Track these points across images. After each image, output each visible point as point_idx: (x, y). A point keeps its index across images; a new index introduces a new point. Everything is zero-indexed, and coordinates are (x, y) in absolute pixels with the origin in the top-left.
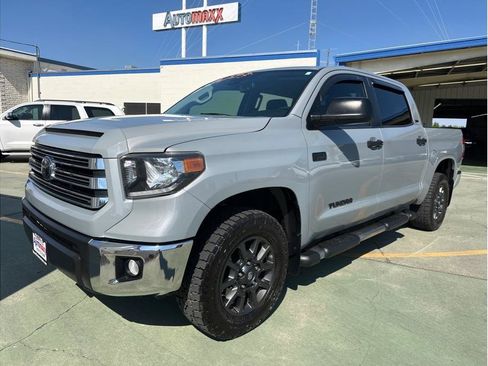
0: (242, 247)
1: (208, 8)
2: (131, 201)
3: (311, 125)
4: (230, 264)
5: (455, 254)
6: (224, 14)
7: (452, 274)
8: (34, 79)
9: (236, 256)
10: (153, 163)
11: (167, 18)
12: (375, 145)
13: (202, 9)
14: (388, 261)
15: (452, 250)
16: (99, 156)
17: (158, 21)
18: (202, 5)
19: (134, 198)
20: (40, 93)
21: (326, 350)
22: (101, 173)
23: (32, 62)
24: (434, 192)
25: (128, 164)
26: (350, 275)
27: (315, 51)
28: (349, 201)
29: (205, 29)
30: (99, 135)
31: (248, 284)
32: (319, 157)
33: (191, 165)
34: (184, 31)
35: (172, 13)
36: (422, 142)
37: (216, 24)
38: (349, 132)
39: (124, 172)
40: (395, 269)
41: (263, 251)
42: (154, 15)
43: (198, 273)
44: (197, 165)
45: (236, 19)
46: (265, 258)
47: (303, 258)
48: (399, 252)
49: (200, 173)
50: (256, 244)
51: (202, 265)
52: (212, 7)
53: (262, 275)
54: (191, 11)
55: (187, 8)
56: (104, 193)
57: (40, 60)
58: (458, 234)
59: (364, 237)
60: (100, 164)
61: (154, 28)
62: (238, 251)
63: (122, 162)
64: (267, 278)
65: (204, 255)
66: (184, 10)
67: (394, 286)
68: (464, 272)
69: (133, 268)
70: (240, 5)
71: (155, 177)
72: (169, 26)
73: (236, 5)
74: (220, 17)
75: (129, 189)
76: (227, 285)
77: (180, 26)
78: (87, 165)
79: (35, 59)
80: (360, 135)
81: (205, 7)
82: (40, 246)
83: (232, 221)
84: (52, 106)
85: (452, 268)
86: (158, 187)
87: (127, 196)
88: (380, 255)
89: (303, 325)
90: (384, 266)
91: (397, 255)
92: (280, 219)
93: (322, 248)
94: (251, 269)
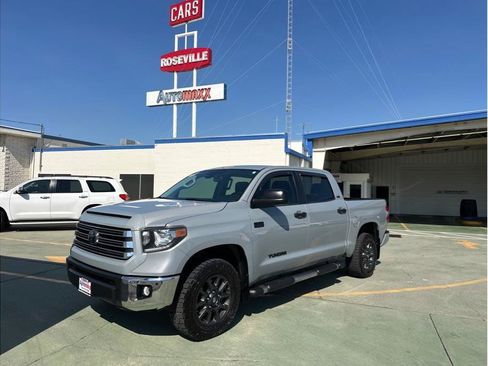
0: (209, 282)
1: (197, 88)
2: (146, 254)
3: (254, 205)
4: (201, 291)
6: (211, 93)
8: (37, 154)
9: (206, 287)
10: (159, 233)
11: (160, 95)
12: (300, 216)
13: (191, 89)
14: (321, 298)
16: (129, 230)
17: (152, 98)
18: (192, 86)
19: (148, 252)
20: (41, 166)
22: (130, 239)
23: (36, 139)
24: (361, 247)
25: (145, 233)
28: (285, 253)
29: (194, 105)
30: (130, 218)
31: (213, 305)
32: (259, 225)
33: (179, 233)
34: (175, 107)
35: (165, 92)
36: (342, 211)
37: (205, 101)
38: (280, 208)
39: (142, 238)
40: (324, 303)
41: (224, 284)
42: (148, 94)
43: (182, 296)
44: (183, 233)
45: (222, 97)
46: (225, 290)
47: (253, 292)
49: (184, 237)
50: (218, 280)
51: (185, 291)
52: (201, 87)
53: (224, 300)
54: (182, 90)
55: (178, 87)
56: (130, 250)
57: (44, 136)
59: (298, 279)
60: (129, 234)
61: (148, 104)
62: (206, 284)
63: (142, 232)
64: (226, 303)
65: (186, 285)
66: (176, 90)
67: (318, 312)
69: (146, 291)
70: (225, 86)
71: (159, 240)
72: (161, 103)
73: (222, 85)
74: (208, 95)
75: (144, 247)
76: (200, 305)
77: (172, 102)
78: (122, 235)
79: (40, 136)
80: (288, 210)
81: (195, 87)
82: (85, 285)
83: (202, 265)
84: (58, 181)
86: (160, 246)
87: (144, 252)
88: (316, 294)
90: (317, 301)
91: (329, 294)
92: (236, 266)
93: (266, 286)
94: (215, 296)
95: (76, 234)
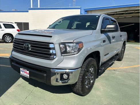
2: (63, 57)
4: (87, 74)
5: (130, 67)
7: (132, 73)
12: (113, 37)
14: (114, 70)
15: (129, 66)
16: (52, 43)
19: (64, 56)
21: (112, 96)
26: (107, 75)
27: (80, 7)
28: (108, 54)
30: (51, 37)
31: (89, 79)
36: (121, 36)
38: (109, 34)
39: (60, 48)
40: (117, 72)
47: (100, 71)
48: (116, 67)
49: (82, 48)
50: (91, 68)
56: (55, 55)
58: (128, 61)
62: (88, 70)
63: (60, 45)
65: (81, 72)
67: (119, 77)
68: (134, 72)
75: (62, 53)
78: (49, 46)
82: (25, 72)
85: (131, 71)
88: (111, 69)
89: (102, 90)
90: (114, 71)
91: (116, 68)
94: (90, 75)
95: (14, 45)
